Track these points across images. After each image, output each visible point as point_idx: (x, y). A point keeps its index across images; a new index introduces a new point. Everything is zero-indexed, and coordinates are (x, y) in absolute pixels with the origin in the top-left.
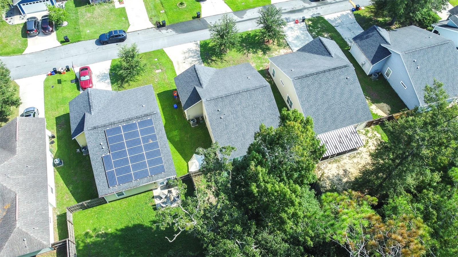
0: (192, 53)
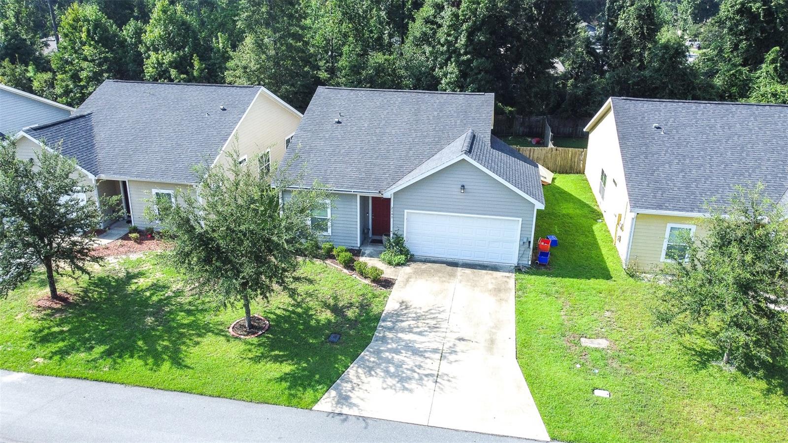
0: (398, 366)
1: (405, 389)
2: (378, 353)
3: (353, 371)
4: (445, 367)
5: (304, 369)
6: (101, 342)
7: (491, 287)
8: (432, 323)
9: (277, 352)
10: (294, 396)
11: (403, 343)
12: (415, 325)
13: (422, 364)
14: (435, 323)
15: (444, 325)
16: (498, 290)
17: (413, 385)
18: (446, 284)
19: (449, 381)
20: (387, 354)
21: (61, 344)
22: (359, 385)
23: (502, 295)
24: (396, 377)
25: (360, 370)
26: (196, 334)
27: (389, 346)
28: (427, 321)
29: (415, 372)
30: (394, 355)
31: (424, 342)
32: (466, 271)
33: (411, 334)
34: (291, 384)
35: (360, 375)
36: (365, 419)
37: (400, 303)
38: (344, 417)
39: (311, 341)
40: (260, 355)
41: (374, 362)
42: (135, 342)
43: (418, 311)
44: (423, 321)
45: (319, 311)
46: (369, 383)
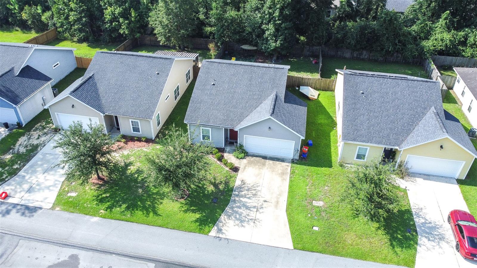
0: (240, 215)
1: (243, 226)
2: (232, 208)
3: (223, 217)
4: (259, 216)
5: (204, 216)
6: (124, 203)
7: (280, 171)
8: (254, 192)
9: (193, 208)
10: (201, 229)
11: (242, 203)
12: (247, 194)
13: (249, 214)
14: (255, 192)
15: (259, 193)
16: (283, 174)
17: (245, 224)
18: (261, 170)
19: (259, 222)
20: (236, 209)
21: (108, 204)
22: (225, 224)
23: (284, 176)
24: (239, 220)
25: (225, 217)
26: (160, 198)
27: (237, 205)
28: (252, 192)
29: (246, 218)
30: (238, 209)
31: (250, 203)
32: (270, 162)
33: (245, 198)
34: (200, 223)
35: (226, 219)
36: (227, 239)
37: (241, 181)
38: (220, 239)
39: (206, 202)
40: (187, 209)
41: (231, 213)
42: (137, 202)
43: (249, 186)
44: (251, 191)
45: (208, 186)
46: (229, 223)
